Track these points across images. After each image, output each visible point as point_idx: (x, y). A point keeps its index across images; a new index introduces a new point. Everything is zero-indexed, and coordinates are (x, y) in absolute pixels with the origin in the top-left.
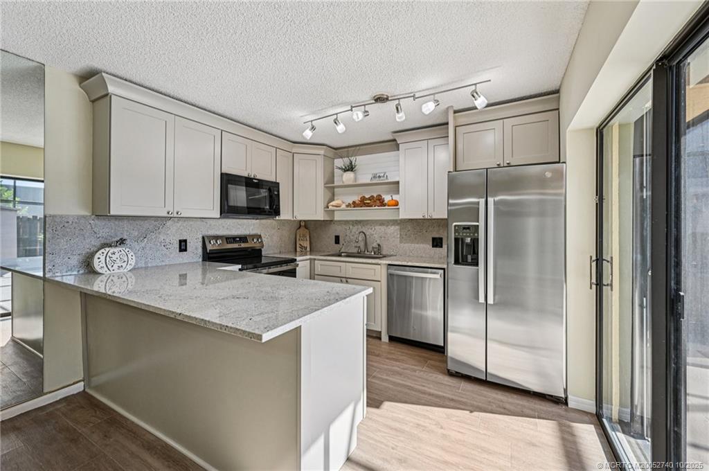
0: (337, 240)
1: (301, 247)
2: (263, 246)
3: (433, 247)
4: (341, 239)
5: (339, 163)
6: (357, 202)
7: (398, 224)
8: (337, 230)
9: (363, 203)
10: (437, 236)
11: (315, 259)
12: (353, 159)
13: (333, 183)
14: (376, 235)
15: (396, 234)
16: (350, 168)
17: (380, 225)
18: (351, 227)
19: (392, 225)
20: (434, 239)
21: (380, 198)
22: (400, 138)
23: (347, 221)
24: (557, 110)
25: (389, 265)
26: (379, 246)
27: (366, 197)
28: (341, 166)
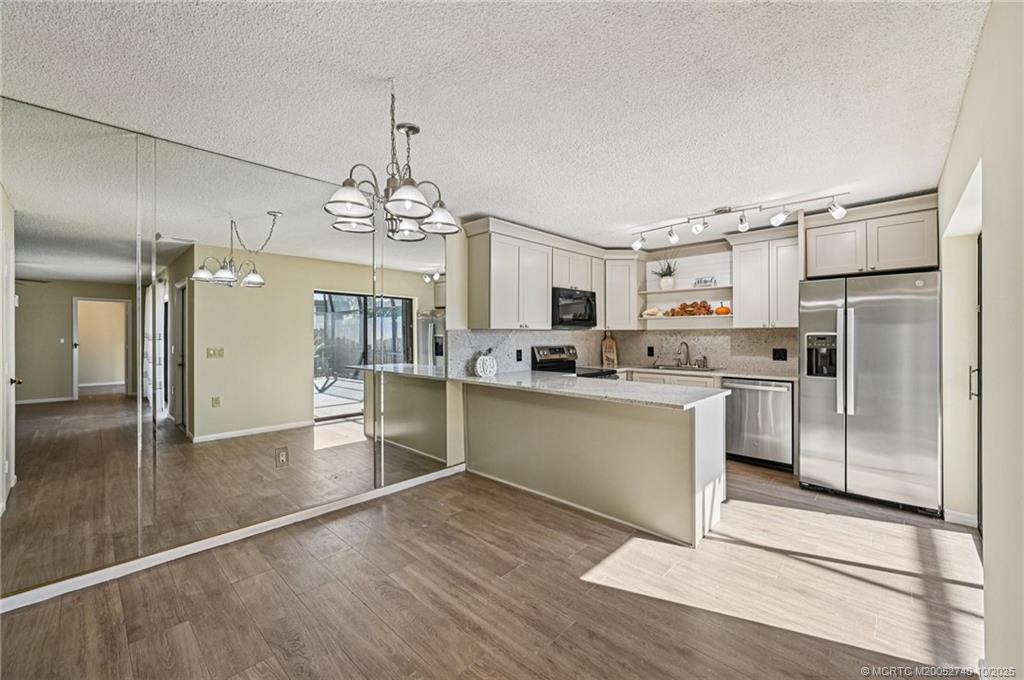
0: (651, 351)
1: (608, 359)
2: (577, 357)
3: (774, 359)
4: (656, 351)
5: (655, 266)
6: (677, 310)
7: (729, 334)
8: (652, 341)
9: (685, 311)
10: (779, 347)
11: (632, 372)
12: (672, 262)
13: (645, 290)
14: (700, 346)
15: (725, 345)
16: (668, 272)
17: (707, 335)
18: (668, 338)
19: (721, 335)
20: (775, 351)
21: (704, 305)
22: (732, 241)
23: (664, 331)
24: (933, 210)
25: (724, 378)
26: (705, 358)
27: (688, 303)
28: (660, 270)
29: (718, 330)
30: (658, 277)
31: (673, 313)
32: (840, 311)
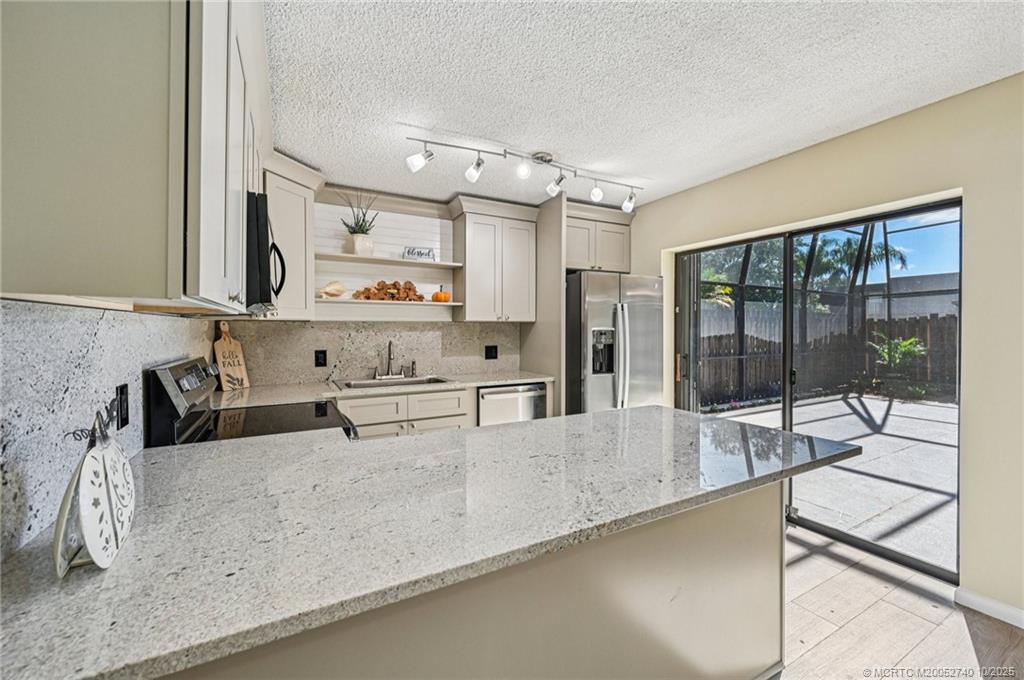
0: (321, 358)
1: (232, 380)
3: (487, 359)
4: (330, 358)
6: (372, 290)
7: (439, 329)
8: (324, 340)
9: (384, 292)
10: (491, 344)
12: (369, 213)
14: (405, 346)
15: (435, 343)
16: (359, 228)
17: (411, 329)
18: (354, 334)
19: (429, 330)
20: (487, 348)
21: (409, 288)
22: (467, 205)
23: (345, 323)
24: (628, 225)
25: (479, 388)
26: (414, 363)
27: (387, 283)
28: (351, 222)
29: (427, 323)
30: (347, 231)
31: (367, 295)
32: (619, 306)
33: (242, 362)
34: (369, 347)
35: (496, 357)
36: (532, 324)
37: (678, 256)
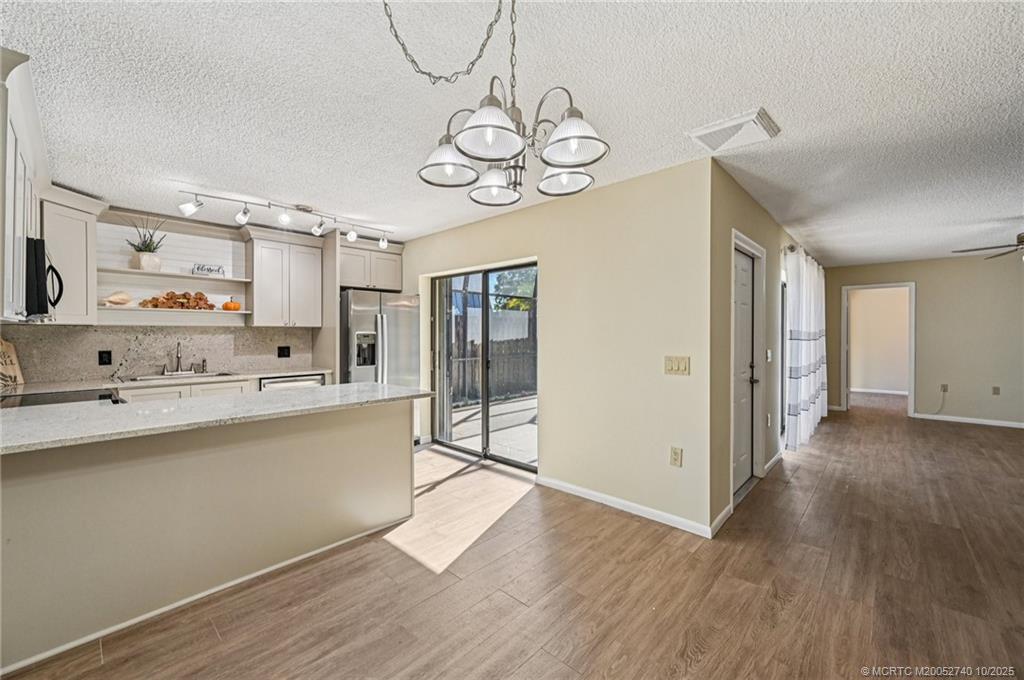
0: (105, 358)
3: (279, 356)
4: (116, 357)
6: (161, 299)
7: (231, 332)
8: (108, 342)
9: (173, 301)
10: (284, 345)
12: (155, 234)
14: (193, 348)
15: (227, 344)
16: (147, 247)
17: (202, 333)
19: (221, 333)
20: (280, 349)
21: (200, 298)
22: (254, 233)
23: (132, 327)
24: (400, 255)
25: (261, 379)
26: (204, 361)
27: (177, 293)
28: (137, 241)
29: (219, 328)
30: (133, 250)
31: (155, 303)
32: (379, 316)
33: (15, 361)
34: (158, 347)
35: (288, 356)
36: (319, 328)
37: (433, 280)
